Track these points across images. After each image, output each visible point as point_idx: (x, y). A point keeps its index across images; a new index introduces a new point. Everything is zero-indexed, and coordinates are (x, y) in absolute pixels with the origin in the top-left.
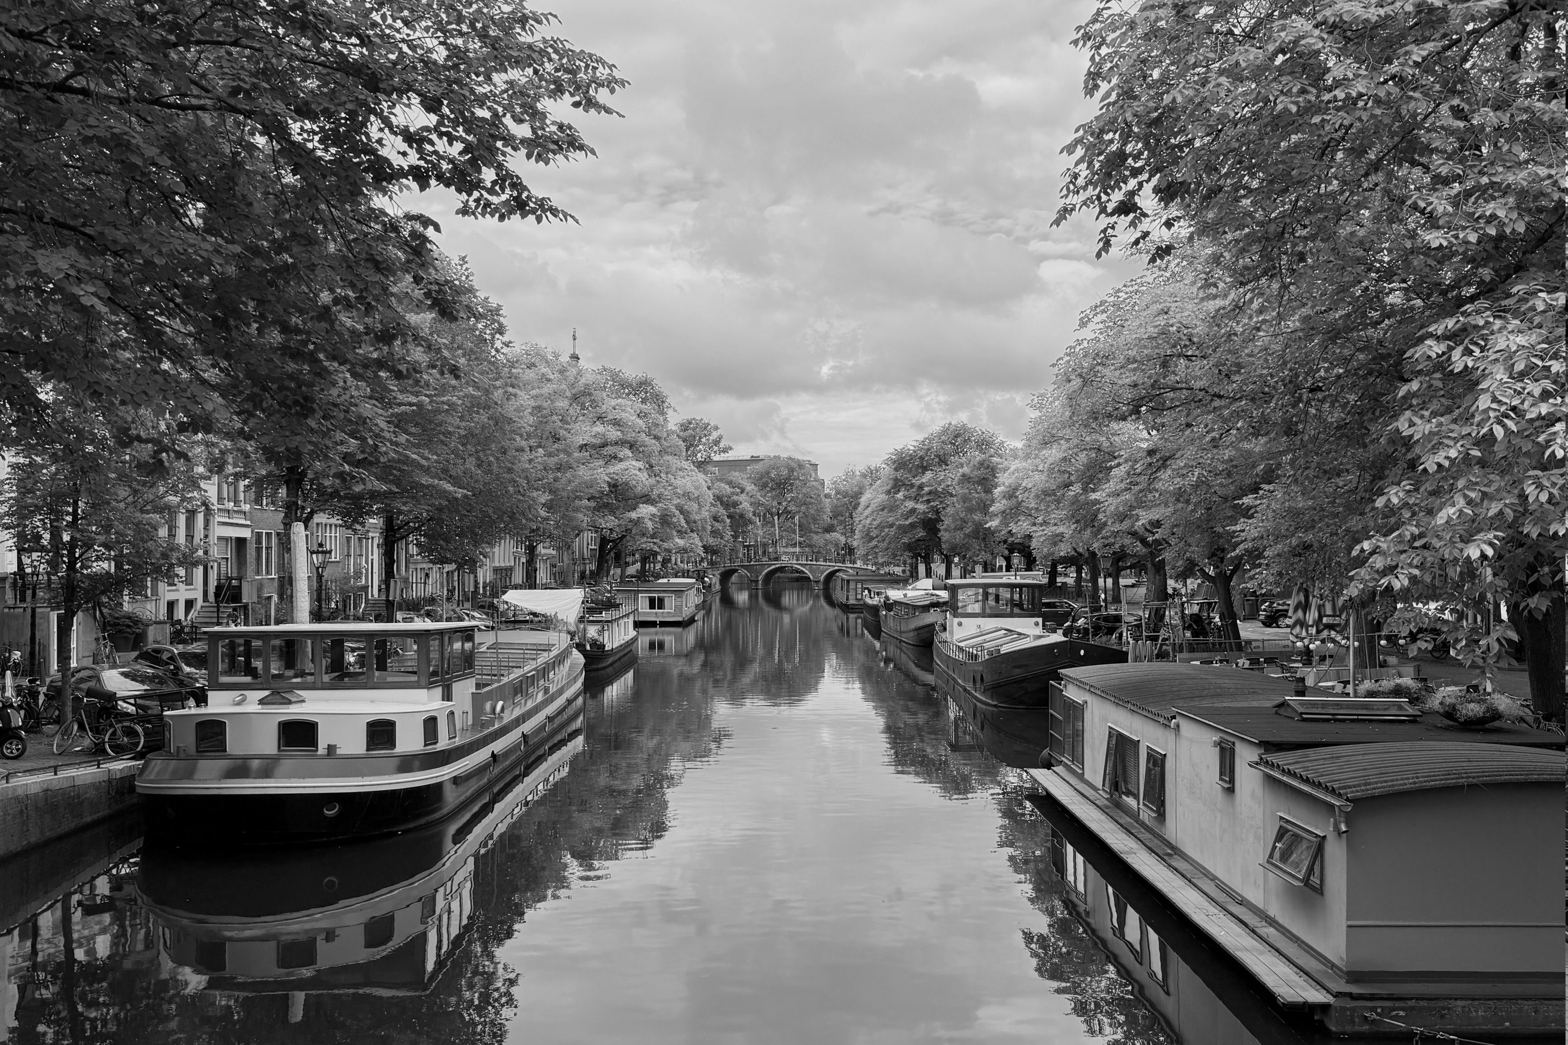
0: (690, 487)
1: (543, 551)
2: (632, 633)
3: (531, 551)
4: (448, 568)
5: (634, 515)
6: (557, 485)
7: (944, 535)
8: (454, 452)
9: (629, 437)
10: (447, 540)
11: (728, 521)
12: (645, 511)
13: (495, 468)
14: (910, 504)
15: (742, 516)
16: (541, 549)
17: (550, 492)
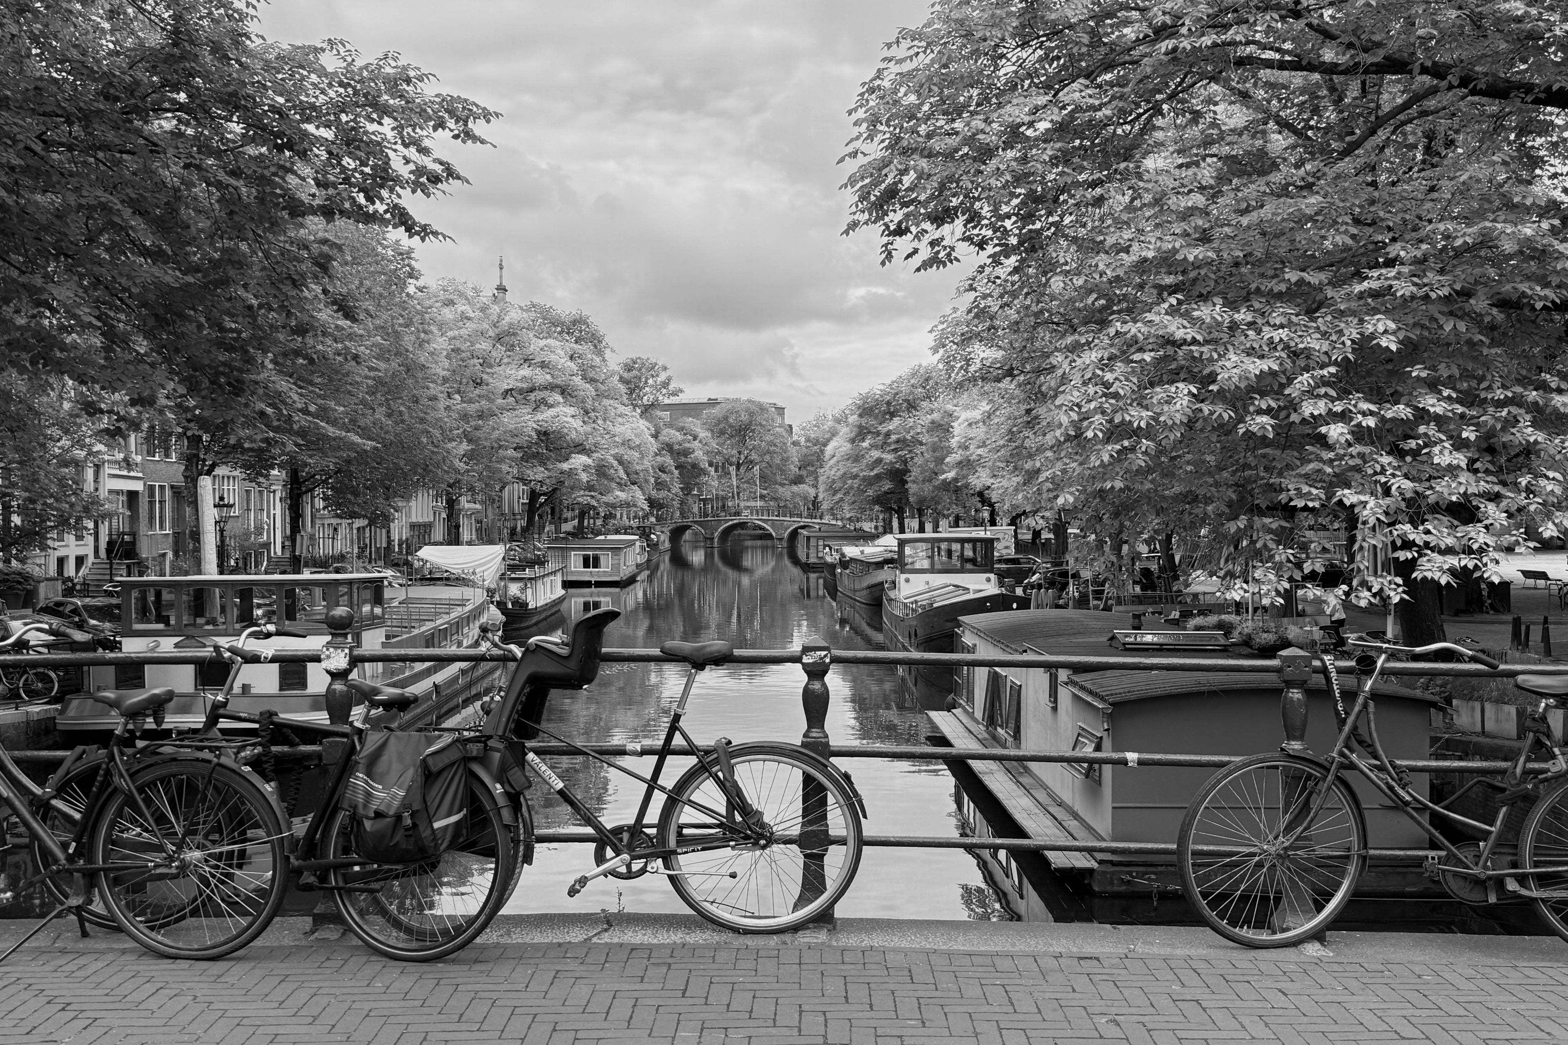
0: (629, 435)
1: (467, 506)
2: (560, 592)
3: (451, 504)
4: (359, 523)
5: (565, 466)
6: (478, 434)
7: (912, 488)
8: (363, 402)
9: (559, 381)
10: (356, 494)
11: (676, 472)
12: (579, 461)
13: (406, 417)
14: (876, 454)
15: (695, 466)
16: (465, 503)
17: (470, 441)
